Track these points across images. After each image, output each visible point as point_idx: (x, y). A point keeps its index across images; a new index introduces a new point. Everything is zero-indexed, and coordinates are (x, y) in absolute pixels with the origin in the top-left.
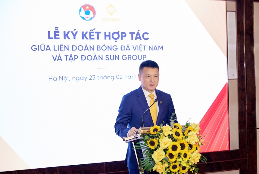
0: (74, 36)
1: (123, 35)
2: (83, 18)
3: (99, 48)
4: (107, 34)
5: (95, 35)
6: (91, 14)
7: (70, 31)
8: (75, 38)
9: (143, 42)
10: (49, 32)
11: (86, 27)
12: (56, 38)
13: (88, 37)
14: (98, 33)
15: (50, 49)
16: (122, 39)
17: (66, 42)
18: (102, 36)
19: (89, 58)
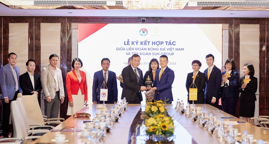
0: (137, 43)
1: (162, 43)
2: (142, 35)
3: (149, 49)
4: (154, 42)
5: (147, 43)
6: (146, 33)
7: (135, 41)
8: (137, 44)
9: (172, 46)
10: (125, 42)
11: (143, 39)
12: (128, 44)
13: (144, 44)
14: (149, 42)
15: (125, 50)
16: (161, 45)
17: (133, 46)
18: (151, 43)
19: (144, 54)
